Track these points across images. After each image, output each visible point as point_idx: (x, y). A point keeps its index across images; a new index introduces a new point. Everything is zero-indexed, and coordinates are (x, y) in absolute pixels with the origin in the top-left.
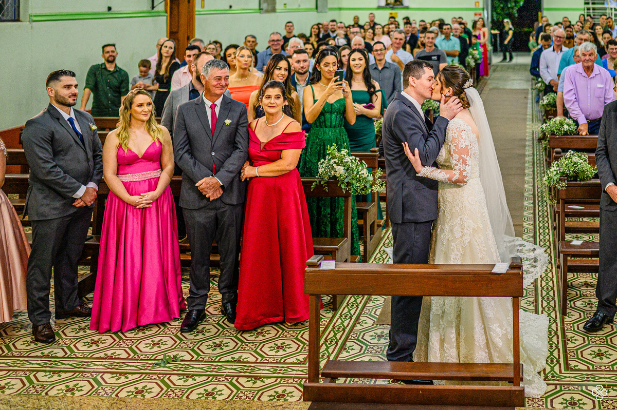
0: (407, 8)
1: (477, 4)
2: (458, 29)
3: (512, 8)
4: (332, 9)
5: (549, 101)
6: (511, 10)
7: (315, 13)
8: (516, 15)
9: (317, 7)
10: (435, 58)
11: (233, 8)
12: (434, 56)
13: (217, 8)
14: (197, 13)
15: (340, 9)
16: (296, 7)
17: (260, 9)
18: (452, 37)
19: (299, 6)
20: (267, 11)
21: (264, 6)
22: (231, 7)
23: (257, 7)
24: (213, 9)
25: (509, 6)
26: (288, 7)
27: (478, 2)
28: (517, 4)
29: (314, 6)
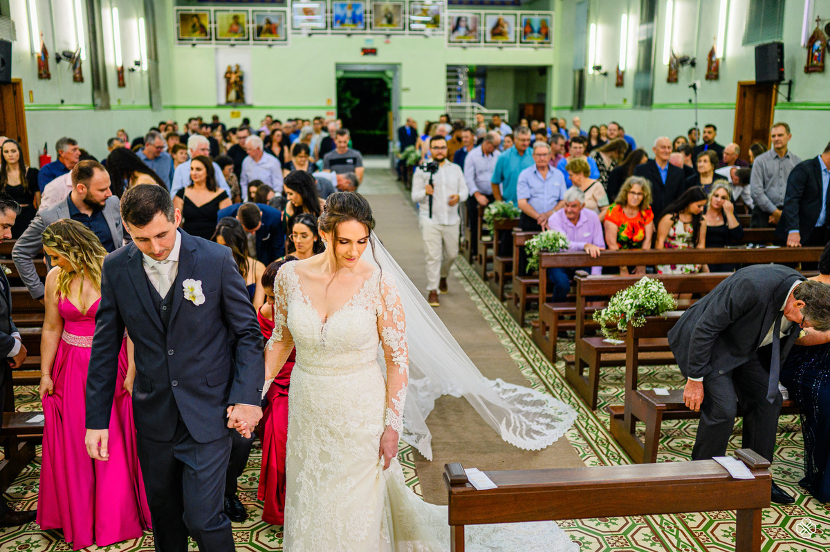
0: (250, 106)
4: (167, 107)
7: (149, 112)
9: (151, 105)
10: (350, 161)
11: (65, 103)
12: (349, 158)
13: (47, 103)
14: (26, 108)
15: (174, 107)
16: (129, 103)
17: (94, 105)
19: (133, 102)
20: (102, 108)
21: (98, 101)
22: (62, 102)
23: (89, 102)
24: (42, 103)
26: (123, 104)
27: (330, 100)
29: (147, 103)
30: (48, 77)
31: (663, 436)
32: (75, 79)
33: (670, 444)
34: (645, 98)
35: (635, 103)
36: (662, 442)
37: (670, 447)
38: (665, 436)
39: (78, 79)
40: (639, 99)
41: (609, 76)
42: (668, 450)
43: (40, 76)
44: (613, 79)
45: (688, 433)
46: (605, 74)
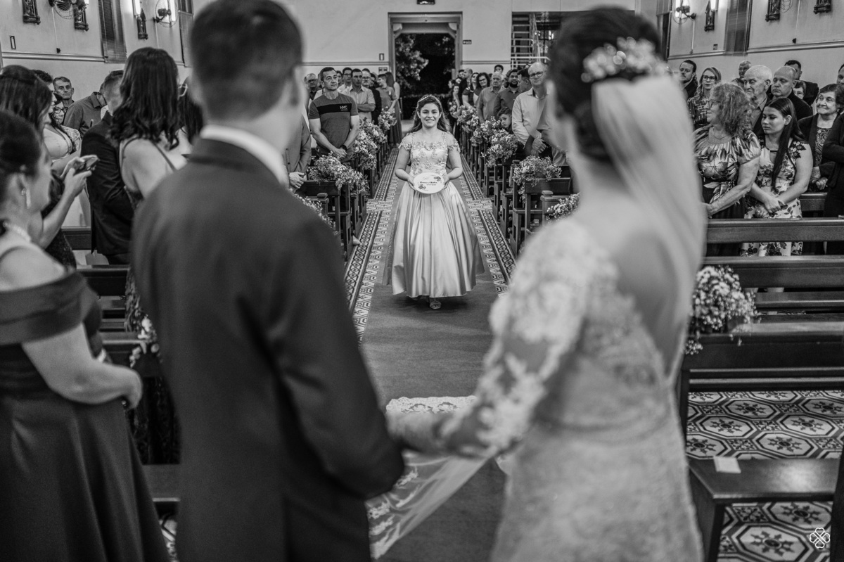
1: (382, 56)
2: (368, 78)
3: (415, 70)
5: (531, 168)
6: (412, 73)
8: (419, 78)
10: (344, 107)
11: (62, 53)
12: (344, 105)
13: (36, 51)
14: (5, 55)
17: (105, 57)
18: (363, 88)
21: (110, 53)
22: (58, 51)
23: (97, 53)
24: (30, 51)
25: (412, 67)
27: (383, 54)
28: (420, 66)
30: (37, 21)
31: (731, 520)
32: (77, 27)
33: (743, 539)
34: (739, 41)
35: (727, 49)
36: (730, 533)
37: (743, 545)
38: (736, 521)
39: (81, 26)
40: (733, 44)
41: (698, 19)
42: (738, 552)
43: (25, 20)
44: (702, 21)
45: (774, 516)
46: (693, 17)
